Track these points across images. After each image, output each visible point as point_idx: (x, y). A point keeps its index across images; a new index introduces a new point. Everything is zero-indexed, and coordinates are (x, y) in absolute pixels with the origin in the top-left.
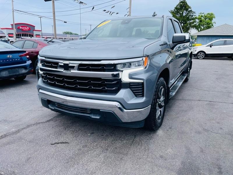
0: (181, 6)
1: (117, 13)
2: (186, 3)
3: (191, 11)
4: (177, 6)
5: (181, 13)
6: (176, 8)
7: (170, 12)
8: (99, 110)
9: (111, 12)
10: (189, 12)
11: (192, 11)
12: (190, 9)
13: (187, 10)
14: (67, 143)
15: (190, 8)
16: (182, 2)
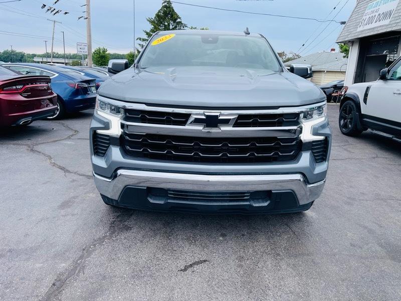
0: (165, 13)
1: (66, 13)
2: (172, 8)
3: (180, 22)
4: (159, 12)
5: (166, 24)
6: (158, 15)
7: (148, 20)
8: (271, 191)
9: (54, 9)
10: (178, 25)
11: (182, 22)
12: (179, 20)
13: (175, 20)
14: (205, 261)
15: (180, 18)
16: (165, 6)
